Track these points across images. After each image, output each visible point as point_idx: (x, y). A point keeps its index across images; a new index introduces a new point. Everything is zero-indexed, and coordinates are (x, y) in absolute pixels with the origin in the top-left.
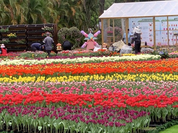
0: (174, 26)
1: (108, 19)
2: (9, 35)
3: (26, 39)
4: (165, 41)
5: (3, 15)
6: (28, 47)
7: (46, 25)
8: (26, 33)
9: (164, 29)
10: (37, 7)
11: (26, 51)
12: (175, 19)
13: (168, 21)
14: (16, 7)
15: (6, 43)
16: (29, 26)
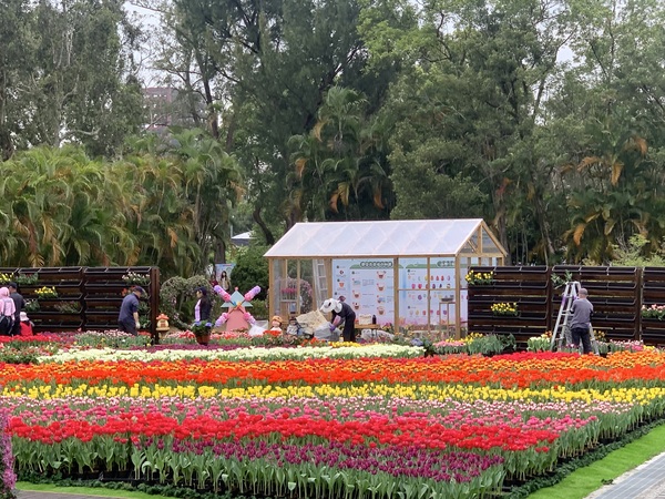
0: (438, 279)
1: (283, 258)
2: (40, 292)
3: (82, 301)
4: (414, 316)
5: (11, 242)
6: (85, 322)
7: (131, 270)
8: (82, 288)
9: (414, 286)
10: (89, 225)
11: (84, 330)
12: (439, 263)
13: (429, 267)
14: (43, 224)
15: (31, 310)
16: (89, 270)
